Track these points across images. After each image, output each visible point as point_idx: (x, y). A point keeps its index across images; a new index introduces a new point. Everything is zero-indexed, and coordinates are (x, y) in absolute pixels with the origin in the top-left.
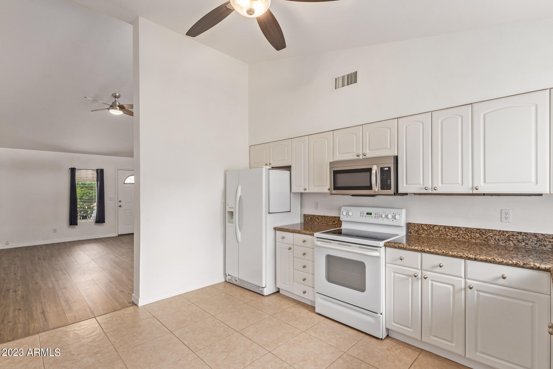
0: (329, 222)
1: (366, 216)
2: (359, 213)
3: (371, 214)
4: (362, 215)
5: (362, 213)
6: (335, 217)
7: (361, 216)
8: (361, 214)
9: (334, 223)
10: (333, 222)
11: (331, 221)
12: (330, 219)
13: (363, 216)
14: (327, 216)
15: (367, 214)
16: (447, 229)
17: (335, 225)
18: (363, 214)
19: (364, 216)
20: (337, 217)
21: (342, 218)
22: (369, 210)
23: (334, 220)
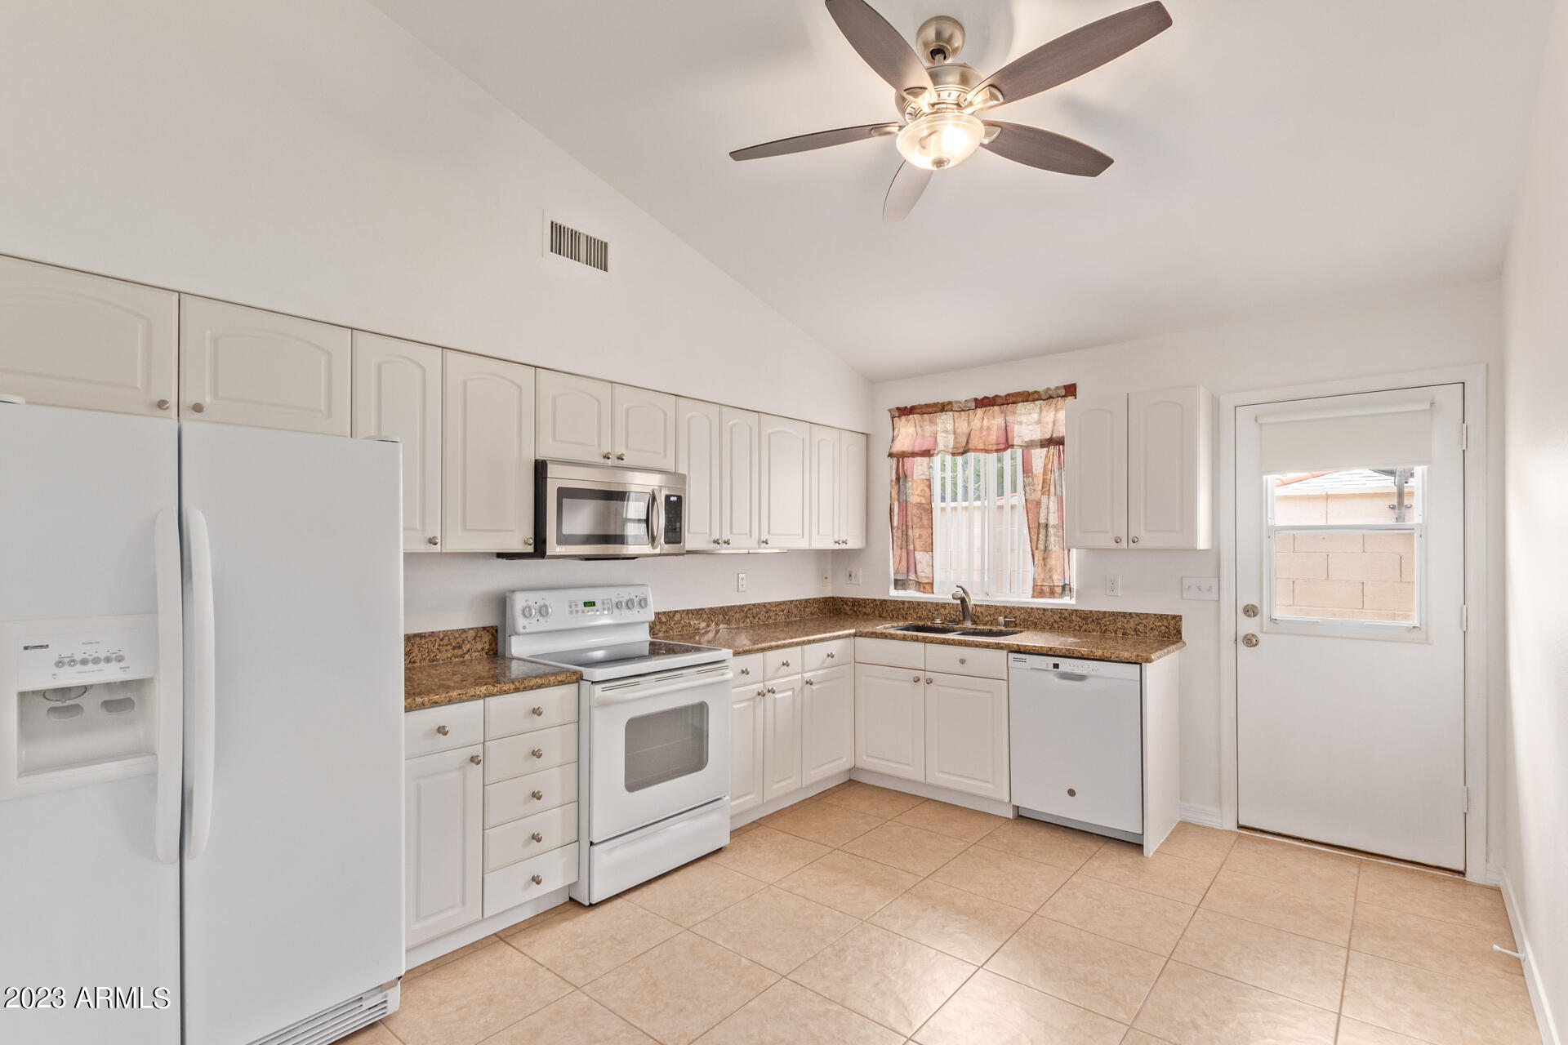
0: (440, 651)
1: (583, 612)
2: (567, 604)
3: (593, 604)
4: (574, 608)
5: (573, 604)
6: (464, 631)
7: (571, 612)
8: (571, 607)
9: (459, 652)
10: (454, 648)
11: (449, 647)
12: (442, 640)
13: (577, 612)
14: (432, 634)
15: (586, 604)
16: (690, 615)
17: (462, 656)
18: (576, 606)
19: (580, 611)
20: (469, 629)
21: (524, 627)
22: (589, 595)
23: (459, 640)
